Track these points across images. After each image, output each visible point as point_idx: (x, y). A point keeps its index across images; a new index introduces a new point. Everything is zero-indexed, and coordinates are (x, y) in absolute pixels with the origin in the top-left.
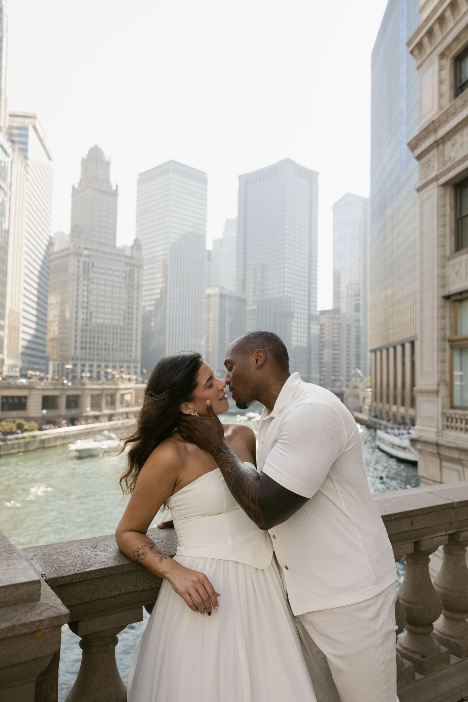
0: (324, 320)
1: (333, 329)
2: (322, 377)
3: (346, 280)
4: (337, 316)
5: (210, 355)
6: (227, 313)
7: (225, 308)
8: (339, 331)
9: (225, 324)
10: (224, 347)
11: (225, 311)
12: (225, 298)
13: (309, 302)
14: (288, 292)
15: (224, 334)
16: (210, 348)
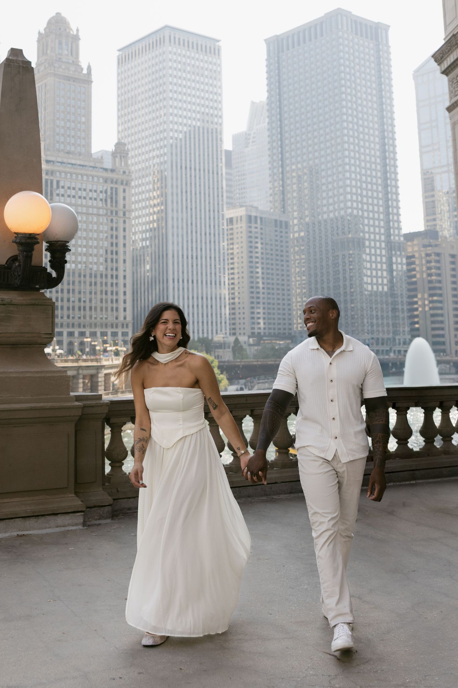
0: (413, 248)
1: (429, 262)
3: (443, 184)
5: (237, 311)
6: (259, 245)
7: (257, 238)
8: (438, 265)
9: (257, 262)
10: (258, 298)
11: (257, 242)
12: (256, 222)
13: (388, 222)
14: (352, 208)
15: (258, 278)
16: (237, 300)
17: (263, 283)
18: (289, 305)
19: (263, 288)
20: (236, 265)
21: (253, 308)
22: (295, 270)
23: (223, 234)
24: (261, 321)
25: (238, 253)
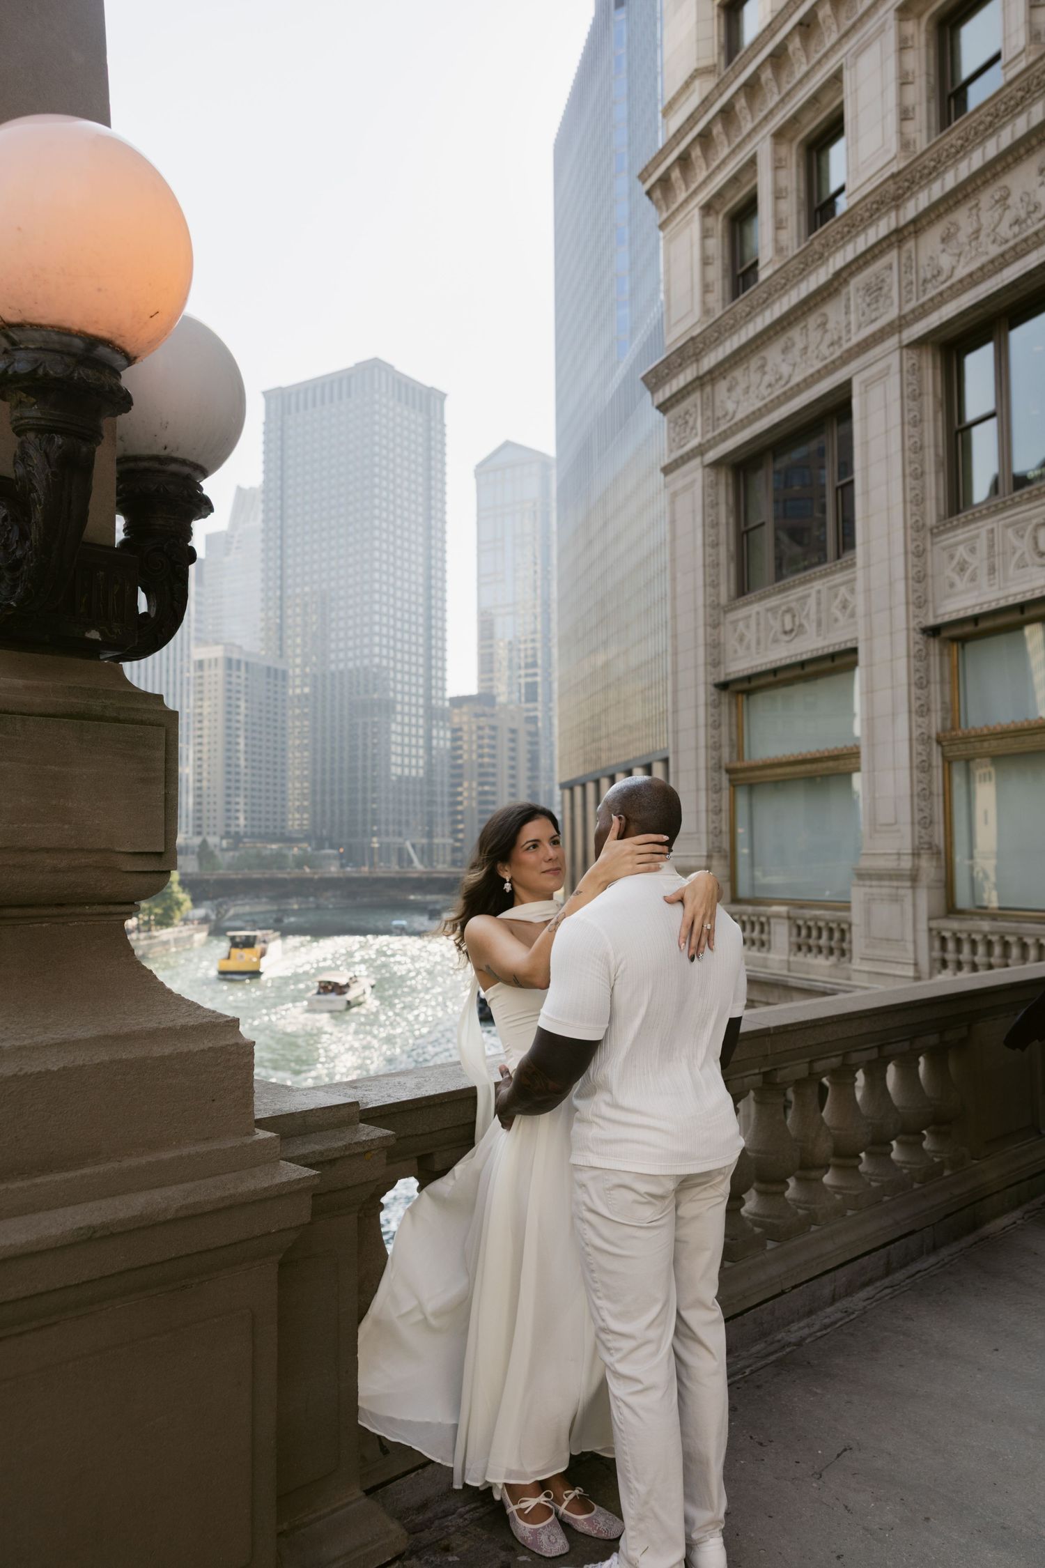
0: (461, 718)
1: (481, 738)
2: (458, 844)
3: (505, 631)
4: (487, 709)
5: (205, 800)
6: (242, 704)
7: (238, 692)
8: (493, 742)
9: (238, 729)
10: (238, 781)
11: (238, 699)
12: (239, 669)
13: (429, 678)
14: (380, 656)
15: (238, 751)
16: (205, 784)
17: (246, 760)
18: (283, 792)
19: (246, 767)
20: (206, 732)
21: (229, 795)
22: (293, 742)
23: (188, 684)
24: (241, 816)
25: (209, 714)
